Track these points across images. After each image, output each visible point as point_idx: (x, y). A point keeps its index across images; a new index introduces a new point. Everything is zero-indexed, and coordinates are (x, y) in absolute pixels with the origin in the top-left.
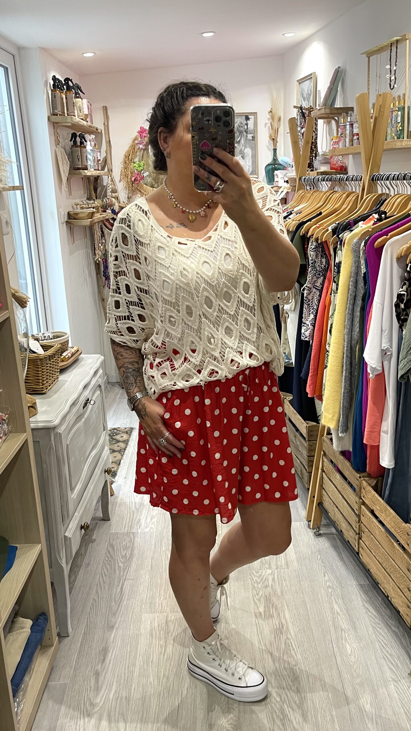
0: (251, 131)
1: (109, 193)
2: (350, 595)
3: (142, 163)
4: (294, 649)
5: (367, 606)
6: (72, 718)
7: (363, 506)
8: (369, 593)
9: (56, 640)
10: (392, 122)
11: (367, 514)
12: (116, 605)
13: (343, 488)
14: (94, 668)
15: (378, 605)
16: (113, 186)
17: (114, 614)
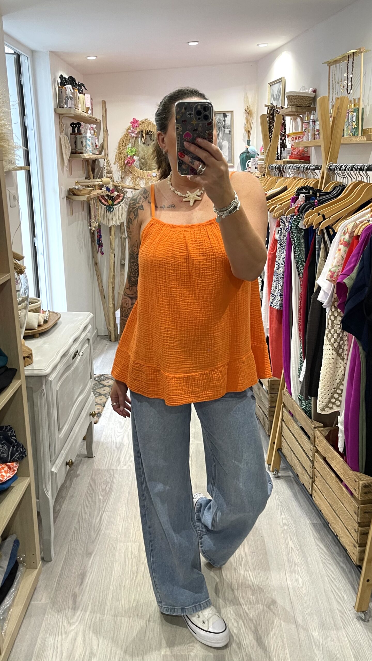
0: (228, 126)
1: (105, 174)
2: (303, 533)
3: (134, 149)
4: (251, 581)
5: (318, 543)
6: (52, 635)
7: (316, 454)
8: (321, 532)
9: (40, 563)
10: (348, 121)
11: (320, 461)
12: (95, 534)
13: (300, 437)
14: (73, 590)
15: (328, 543)
16: (108, 168)
17: (93, 542)
